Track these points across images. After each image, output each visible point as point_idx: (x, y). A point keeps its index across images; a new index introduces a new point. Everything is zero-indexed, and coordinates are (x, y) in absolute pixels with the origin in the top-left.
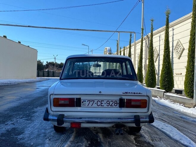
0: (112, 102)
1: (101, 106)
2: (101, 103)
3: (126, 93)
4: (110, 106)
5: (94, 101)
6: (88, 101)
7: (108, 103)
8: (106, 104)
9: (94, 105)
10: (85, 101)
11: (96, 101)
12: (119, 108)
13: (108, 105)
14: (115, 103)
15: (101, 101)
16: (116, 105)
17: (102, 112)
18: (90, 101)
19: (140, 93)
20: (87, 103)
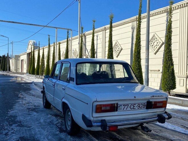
0: (142, 105)
1: (134, 109)
2: (134, 107)
3: (153, 96)
4: (140, 109)
5: (128, 105)
6: (123, 105)
7: (139, 105)
8: (137, 107)
9: (129, 109)
10: (121, 106)
11: (129, 106)
12: (146, 110)
13: (139, 107)
14: (144, 106)
15: (134, 105)
16: (144, 107)
17: (135, 114)
18: (125, 105)
19: (162, 96)
20: (123, 107)
